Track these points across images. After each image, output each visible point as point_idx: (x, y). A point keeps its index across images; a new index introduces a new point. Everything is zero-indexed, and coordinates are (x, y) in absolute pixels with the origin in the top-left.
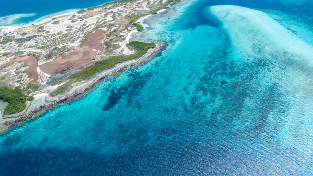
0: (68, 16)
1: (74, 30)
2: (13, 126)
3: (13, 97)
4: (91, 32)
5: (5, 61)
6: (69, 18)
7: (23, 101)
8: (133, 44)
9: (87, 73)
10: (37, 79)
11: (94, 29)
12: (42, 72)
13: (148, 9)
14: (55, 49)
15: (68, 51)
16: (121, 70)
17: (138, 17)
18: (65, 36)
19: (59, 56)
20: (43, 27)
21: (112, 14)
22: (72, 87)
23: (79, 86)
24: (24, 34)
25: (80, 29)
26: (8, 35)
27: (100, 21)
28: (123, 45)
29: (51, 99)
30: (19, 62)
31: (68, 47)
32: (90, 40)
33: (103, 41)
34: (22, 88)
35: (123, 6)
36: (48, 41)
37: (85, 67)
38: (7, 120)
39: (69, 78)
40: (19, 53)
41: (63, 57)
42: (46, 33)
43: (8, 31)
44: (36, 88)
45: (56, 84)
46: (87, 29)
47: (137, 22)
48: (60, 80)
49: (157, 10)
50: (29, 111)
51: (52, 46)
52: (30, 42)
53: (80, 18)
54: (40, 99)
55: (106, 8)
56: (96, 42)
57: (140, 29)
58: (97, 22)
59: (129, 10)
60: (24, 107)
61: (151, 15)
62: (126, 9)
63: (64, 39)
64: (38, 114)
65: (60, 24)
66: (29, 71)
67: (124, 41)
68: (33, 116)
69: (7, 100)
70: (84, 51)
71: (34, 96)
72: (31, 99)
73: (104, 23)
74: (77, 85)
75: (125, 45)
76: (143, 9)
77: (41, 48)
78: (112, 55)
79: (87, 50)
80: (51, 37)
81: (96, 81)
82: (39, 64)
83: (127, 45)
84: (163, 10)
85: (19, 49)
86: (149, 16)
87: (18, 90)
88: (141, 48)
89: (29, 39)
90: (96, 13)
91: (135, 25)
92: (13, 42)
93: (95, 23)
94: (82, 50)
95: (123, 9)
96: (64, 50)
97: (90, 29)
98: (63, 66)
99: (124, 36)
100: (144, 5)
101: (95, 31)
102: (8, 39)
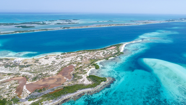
0: (55, 55)
1: (56, 64)
4: (66, 66)
5: (7, 78)
6: (55, 56)
8: (91, 77)
10: (20, 94)
11: (68, 65)
12: (26, 90)
13: (103, 56)
14: (41, 74)
15: (48, 76)
16: (80, 96)
17: (97, 60)
18: (50, 67)
19: (42, 79)
20: (38, 60)
21: (81, 57)
22: (42, 104)
24: (26, 63)
25: (60, 63)
26: (17, 62)
27: (73, 60)
28: (84, 77)
30: (15, 80)
31: (49, 74)
32: (64, 71)
33: (72, 73)
34: (7, 100)
35: (88, 53)
36: (38, 69)
37: (56, 89)
39: (42, 97)
40: (17, 74)
41: (44, 80)
42: (39, 64)
43: (18, 60)
44: (17, 101)
45: (32, 100)
46: (63, 64)
47: (96, 63)
48: (36, 97)
49: (109, 57)
51: (39, 72)
52: (27, 68)
53: (61, 57)
55: (78, 53)
56: (68, 72)
57: (97, 67)
58: (71, 61)
59: (91, 56)
61: (105, 60)
62: (90, 55)
63: (48, 68)
65: (49, 59)
66: (18, 87)
67: (86, 74)
70: (58, 78)
73: (75, 62)
74: (46, 103)
75: (86, 76)
76: (100, 56)
77: (32, 72)
78: (76, 83)
79: (61, 77)
80: (41, 66)
81: (60, 102)
82: (27, 83)
83: (87, 77)
84: (112, 58)
85: (19, 72)
86: (103, 60)
87: (4, 101)
88: (96, 81)
89: (28, 66)
90: (72, 55)
91: (94, 65)
92: (17, 67)
93: (70, 61)
94: (57, 77)
95: (88, 55)
96: (45, 76)
97: (66, 64)
98: (42, 87)
99: (86, 71)
100: (101, 54)
101: (68, 66)
102: (15, 65)
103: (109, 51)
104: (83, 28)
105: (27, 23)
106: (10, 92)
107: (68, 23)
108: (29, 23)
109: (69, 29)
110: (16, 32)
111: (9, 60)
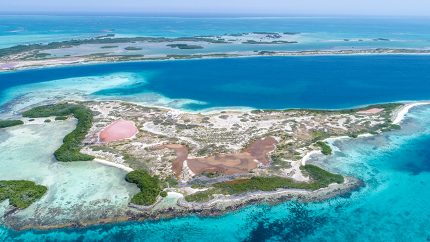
0: (240, 113)
1: (240, 130)
2: (133, 219)
3: (147, 186)
4: (259, 138)
5: (158, 143)
6: (240, 115)
7: (155, 194)
8: (308, 169)
9: (236, 187)
10: (179, 174)
11: (264, 136)
12: (187, 168)
13: (345, 129)
14: (212, 146)
15: (224, 152)
16: (282, 199)
17: (328, 136)
18: (229, 134)
19: (213, 155)
20: (208, 118)
21: (293, 124)
22: (213, 197)
23: (222, 200)
24: (188, 121)
25: (248, 130)
26: (172, 117)
27: (274, 127)
28: (295, 165)
29: (184, 203)
30: (170, 149)
31: (227, 148)
32: (255, 146)
33: (270, 152)
34: (160, 179)
35: (310, 117)
36: (208, 135)
37: (237, 178)
38: (131, 209)
39: (213, 185)
40: (174, 139)
41: (217, 157)
42: (209, 125)
43: (173, 114)
44: (174, 184)
45: (197, 187)
46: (256, 133)
47: (324, 141)
48: (203, 184)
49: (359, 133)
50: (156, 208)
51: (209, 142)
52: (189, 130)
53: (252, 118)
54: (173, 199)
55: (287, 115)
56: (262, 151)
57: (326, 151)
58: (271, 128)
60: (154, 201)
61: (347, 137)
62: (313, 122)
63: (226, 137)
64: (163, 216)
65: (228, 120)
66: (175, 162)
67: (299, 161)
68: (158, 217)
69: (140, 187)
70: (243, 158)
71: (168, 193)
72: (164, 195)
73: (279, 132)
74: (219, 198)
75: (298, 166)
76: (337, 127)
77: (198, 140)
78: (276, 174)
79: (248, 158)
80: (213, 131)
81: (244, 201)
82: (188, 158)
83: (301, 167)
85: (175, 135)
86: (344, 137)
87: (155, 180)
88: (320, 178)
89: (190, 127)
90: (273, 117)
91: (321, 144)
92: (173, 127)
93: (268, 128)
94: (242, 156)
95: (310, 121)
96: (220, 150)
97: (260, 134)
98: (213, 168)
99: (300, 154)
100: (341, 122)
101: (264, 138)
102: (170, 122)
103: (363, 117)
104: (308, 54)
105: (188, 38)
106: (163, 166)
107: (271, 40)
108: (192, 38)
109: (274, 55)
110: (169, 56)
111: (160, 111)
